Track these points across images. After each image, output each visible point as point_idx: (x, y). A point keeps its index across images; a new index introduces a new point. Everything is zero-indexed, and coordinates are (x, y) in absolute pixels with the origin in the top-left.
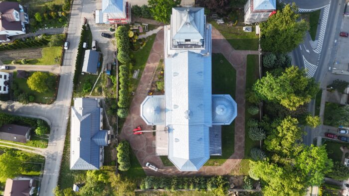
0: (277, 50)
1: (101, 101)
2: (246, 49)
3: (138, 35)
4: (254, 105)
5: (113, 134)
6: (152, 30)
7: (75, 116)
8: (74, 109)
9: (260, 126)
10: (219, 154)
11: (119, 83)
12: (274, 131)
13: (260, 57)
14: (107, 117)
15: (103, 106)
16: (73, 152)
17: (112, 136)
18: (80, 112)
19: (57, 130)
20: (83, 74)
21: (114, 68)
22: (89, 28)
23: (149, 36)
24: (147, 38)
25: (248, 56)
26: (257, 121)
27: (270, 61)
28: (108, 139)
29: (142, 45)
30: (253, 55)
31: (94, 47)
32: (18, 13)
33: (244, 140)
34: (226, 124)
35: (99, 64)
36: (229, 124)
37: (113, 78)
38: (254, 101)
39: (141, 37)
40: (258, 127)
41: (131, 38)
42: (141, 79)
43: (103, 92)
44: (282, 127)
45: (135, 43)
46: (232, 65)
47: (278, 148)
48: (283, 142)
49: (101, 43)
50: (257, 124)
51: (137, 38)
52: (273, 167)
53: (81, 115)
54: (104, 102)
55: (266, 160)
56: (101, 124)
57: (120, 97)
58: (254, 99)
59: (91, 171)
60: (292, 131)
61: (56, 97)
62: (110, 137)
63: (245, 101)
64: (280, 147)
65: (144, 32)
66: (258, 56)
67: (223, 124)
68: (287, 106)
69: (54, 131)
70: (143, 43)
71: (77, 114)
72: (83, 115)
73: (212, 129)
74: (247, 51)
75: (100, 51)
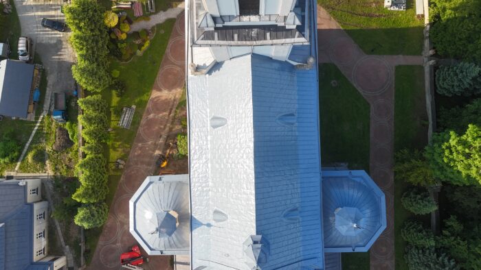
2: (393, 51)
3: (130, 22)
5: (71, 265)
6: (165, 10)
15: (49, 196)
21: (72, 104)
22: (14, 9)
23: (158, 25)
25: (398, 68)
27: (460, 81)
29: (140, 47)
30: (412, 67)
31: (24, 54)
34: (358, 250)
35: (37, 94)
36: (367, 248)
37: (71, 127)
42: (141, 130)
43: (47, 162)
45: (123, 42)
49: (41, 44)
54: (51, 186)
56: (40, 244)
65: (146, 16)
70: (144, 41)
74: (395, 57)
75: (41, 63)
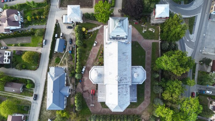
0: (169, 40)
1: (65, 69)
4: (156, 72)
5: (72, 88)
6: (96, 27)
7: (50, 77)
8: (49, 74)
9: (159, 85)
10: (135, 102)
11: (77, 58)
12: (168, 88)
13: (159, 44)
14: (69, 78)
15: (67, 72)
16: (49, 99)
17: (72, 90)
18: (53, 76)
19: (39, 86)
20: (55, 52)
21: (73, 49)
22: (59, 26)
23: (94, 31)
24: (93, 32)
25: (153, 43)
26: (158, 82)
27: (166, 46)
28: (69, 92)
29: (90, 36)
30: (156, 43)
31: (61, 37)
32: (17, 16)
33: (150, 93)
34: (140, 84)
35: (65, 47)
36: (141, 83)
37: (73, 55)
38: (156, 70)
39: (90, 31)
40: (159, 86)
41: (84, 32)
42: (90, 56)
43: (66, 63)
44: (173, 85)
45: (86, 35)
46: (143, 48)
47: (171, 98)
48: (173, 95)
49: (66, 35)
50: (158, 84)
51: (87, 31)
52: (167, 110)
53: (54, 77)
54: (67, 69)
55: (164, 105)
56: (65, 83)
57: (77, 67)
58: (156, 69)
59: (59, 111)
60: (179, 88)
61: (39, 66)
62: (70, 90)
63: (151, 70)
64: (172, 98)
66: (158, 43)
67: (138, 84)
68: (176, 74)
69: (37, 87)
70: (91, 35)
71: (51, 76)
72: (55, 77)
73: (131, 87)
74: (152, 40)
75: (66, 39)
